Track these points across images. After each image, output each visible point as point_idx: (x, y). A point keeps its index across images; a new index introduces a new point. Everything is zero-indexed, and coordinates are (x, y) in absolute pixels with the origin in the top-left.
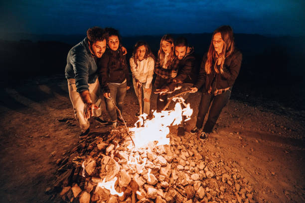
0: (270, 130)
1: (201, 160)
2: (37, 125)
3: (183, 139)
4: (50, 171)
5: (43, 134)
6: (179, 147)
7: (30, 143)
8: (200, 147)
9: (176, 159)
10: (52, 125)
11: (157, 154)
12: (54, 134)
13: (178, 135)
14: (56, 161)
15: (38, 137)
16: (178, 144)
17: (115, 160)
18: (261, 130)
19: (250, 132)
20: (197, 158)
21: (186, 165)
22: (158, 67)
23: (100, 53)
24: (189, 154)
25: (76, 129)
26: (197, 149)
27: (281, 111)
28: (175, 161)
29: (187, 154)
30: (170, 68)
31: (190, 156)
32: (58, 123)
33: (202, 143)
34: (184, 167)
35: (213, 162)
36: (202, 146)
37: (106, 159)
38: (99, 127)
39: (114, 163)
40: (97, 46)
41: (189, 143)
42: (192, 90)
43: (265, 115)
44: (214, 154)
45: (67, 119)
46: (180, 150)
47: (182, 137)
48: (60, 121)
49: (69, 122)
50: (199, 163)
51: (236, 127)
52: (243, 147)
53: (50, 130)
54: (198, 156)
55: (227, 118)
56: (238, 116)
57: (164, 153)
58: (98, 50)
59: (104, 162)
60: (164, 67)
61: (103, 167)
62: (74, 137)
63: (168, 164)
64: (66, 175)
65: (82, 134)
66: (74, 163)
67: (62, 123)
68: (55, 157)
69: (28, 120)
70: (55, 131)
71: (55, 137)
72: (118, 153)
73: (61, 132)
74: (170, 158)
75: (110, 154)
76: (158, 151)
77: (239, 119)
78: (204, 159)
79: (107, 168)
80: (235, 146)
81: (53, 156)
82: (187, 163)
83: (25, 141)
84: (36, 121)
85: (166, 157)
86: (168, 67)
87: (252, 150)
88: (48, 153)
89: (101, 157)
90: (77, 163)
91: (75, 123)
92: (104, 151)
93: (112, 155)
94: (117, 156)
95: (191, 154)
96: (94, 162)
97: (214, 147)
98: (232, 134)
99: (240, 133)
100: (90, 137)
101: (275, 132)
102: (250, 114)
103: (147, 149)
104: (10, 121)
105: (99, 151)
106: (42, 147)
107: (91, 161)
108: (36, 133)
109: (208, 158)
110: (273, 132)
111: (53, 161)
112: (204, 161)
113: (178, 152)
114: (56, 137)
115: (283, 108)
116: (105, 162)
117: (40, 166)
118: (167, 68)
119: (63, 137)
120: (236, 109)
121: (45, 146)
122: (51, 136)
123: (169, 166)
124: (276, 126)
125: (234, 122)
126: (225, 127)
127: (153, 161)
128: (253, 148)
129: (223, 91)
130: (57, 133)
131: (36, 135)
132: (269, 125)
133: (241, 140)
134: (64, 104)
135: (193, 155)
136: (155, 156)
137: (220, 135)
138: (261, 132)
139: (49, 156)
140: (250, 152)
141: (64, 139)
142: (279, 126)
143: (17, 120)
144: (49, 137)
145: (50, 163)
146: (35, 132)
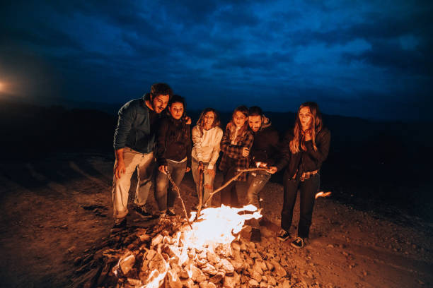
0: (390, 247)
1: (285, 277)
2: (52, 211)
3: (259, 247)
4: (63, 274)
5: (59, 224)
6: (253, 255)
7: (38, 235)
8: (283, 261)
9: (247, 271)
10: (74, 213)
11: (221, 256)
12: (73, 225)
13: (251, 241)
14: (74, 260)
15: (51, 227)
16: (251, 251)
17: (163, 256)
18: (376, 245)
19: (360, 246)
20: (278, 274)
21: (263, 280)
22: (225, 142)
23: (160, 108)
24: (267, 267)
25: (105, 221)
26: (280, 262)
27: (404, 220)
28: (246, 273)
29: (264, 266)
30: (240, 144)
31: (268, 270)
32: (81, 211)
33: (287, 255)
34: (259, 283)
35: (304, 283)
36: (286, 259)
37: (150, 253)
38: (139, 221)
39: (161, 260)
40: (159, 100)
41: (267, 252)
42: (271, 170)
43: (381, 225)
44: (306, 273)
45: (95, 207)
46: (254, 259)
47: (257, 243)
48: (86, 208)
49: (97, 211)
50: (283, 282)
51: (337, 237)
52: (351, 267)
53: (70, 219)
54: (281, 271)
55: (324, 224)
56: (341, 222)
57: (230, 257)
58: (159, 104)
59: (147, 257)
60: (233, 143)
61: (145, 263)
62: (102, 231)
63: (236, 273)
64: (89, 276)
65: (115, 226)
66: (104, 257)
67: (87, 211)
68: (72, 255)
69: (40, 203)
70: (77, 221)
71: (74, 229)
72: (168, 247)
73: (85, 223)
74: (239, 265)
75: (155, 248)
76: (222, 252)
77: (342, 226)
78: (289, 276)
79: (150, 265)
80: (337, 264)
81: (70, 253)
82: (265, 278)
83: (31, 231)
84: (51, 206)
85: (234, 263)
86: (238, 143)
87: (365, 274)
88: (62, 249)
89: (143, 251)
90: (110, 256)
91: (106, 213)
92: (148, 243)
93: (159, 250)
94: (166, 251)
95: (270, 267)
96: (132, 256)
97: (305, 262)
98: (332, 246)
99: (344, 246)
100: (126, 231)
101: (398, 250)
102: (358, 221)
103: (207, 247)
104: (15, 203)
105: (141, 243)
106: (55, 241)
107: (129, 255)
108: (49, 222)
109: (295, 277)
110: (396, 250)
111: (69, 260)
112: (289, 280)
113: (250, 261)
114: (76, 230)
115: (408, 217)
116: (149, 257)
117: (48, 266)
118: (236, 144)
119: (87, 230)
120: (336, 213)
121: (59, 240)
122: (69, 227)
123: (238, 277)
124: (399, 241)
125: (333, 230)
126: (321, 236)
127: (214, 264)
128: (367, 271)
129: (311, 175)
130: (79, 223)
131: (48, 224)
132: (389, 239)
133: (347, 257)
134: (94, 188)
135: (273, 270)
136: (218, 259)
137: (315, 246)
138: (376, 248)
139: (64, 254)
140: (362, 276)
141: (88, 233)
142: (405, 243)
143: (26, 202)
144: (66, 228)
145: (64, 262)
146: (48, 220)
